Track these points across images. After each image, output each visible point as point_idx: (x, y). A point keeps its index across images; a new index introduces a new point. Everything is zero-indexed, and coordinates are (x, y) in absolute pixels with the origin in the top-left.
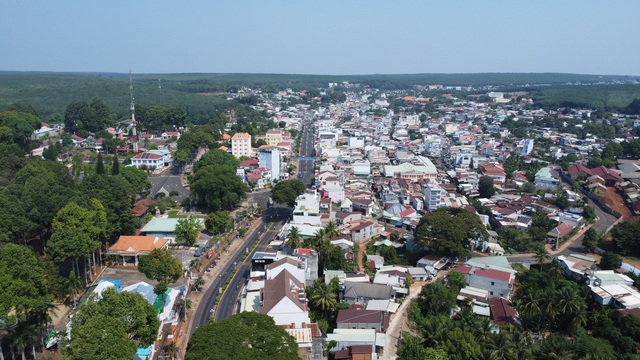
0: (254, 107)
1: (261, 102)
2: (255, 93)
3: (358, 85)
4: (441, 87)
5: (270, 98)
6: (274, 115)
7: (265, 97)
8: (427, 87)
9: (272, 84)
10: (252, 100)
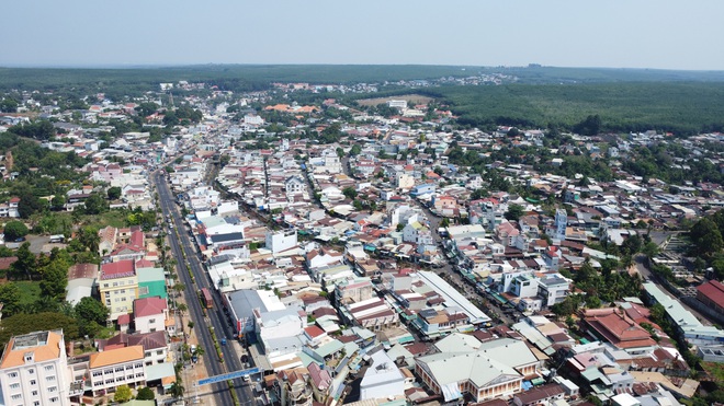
0: (50, 146)
1: (61, 132)
2: (49, 112)
3: (201, 86)
4: (307, 85)
5: (77, 120)
6: (89, 159)
7: (67, 119)
8: (292, 87)
9: (74, 88)
10: (44, 131)
